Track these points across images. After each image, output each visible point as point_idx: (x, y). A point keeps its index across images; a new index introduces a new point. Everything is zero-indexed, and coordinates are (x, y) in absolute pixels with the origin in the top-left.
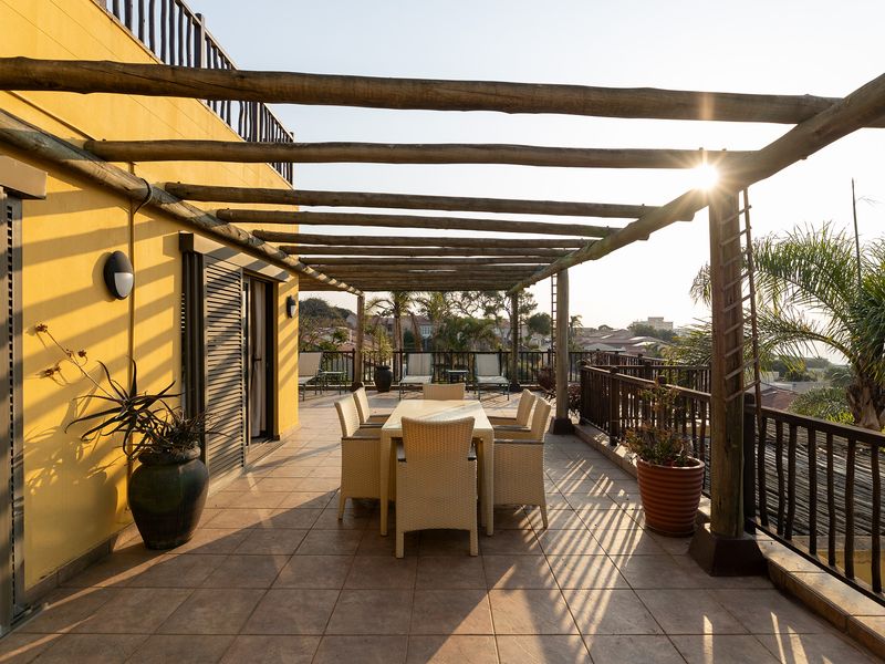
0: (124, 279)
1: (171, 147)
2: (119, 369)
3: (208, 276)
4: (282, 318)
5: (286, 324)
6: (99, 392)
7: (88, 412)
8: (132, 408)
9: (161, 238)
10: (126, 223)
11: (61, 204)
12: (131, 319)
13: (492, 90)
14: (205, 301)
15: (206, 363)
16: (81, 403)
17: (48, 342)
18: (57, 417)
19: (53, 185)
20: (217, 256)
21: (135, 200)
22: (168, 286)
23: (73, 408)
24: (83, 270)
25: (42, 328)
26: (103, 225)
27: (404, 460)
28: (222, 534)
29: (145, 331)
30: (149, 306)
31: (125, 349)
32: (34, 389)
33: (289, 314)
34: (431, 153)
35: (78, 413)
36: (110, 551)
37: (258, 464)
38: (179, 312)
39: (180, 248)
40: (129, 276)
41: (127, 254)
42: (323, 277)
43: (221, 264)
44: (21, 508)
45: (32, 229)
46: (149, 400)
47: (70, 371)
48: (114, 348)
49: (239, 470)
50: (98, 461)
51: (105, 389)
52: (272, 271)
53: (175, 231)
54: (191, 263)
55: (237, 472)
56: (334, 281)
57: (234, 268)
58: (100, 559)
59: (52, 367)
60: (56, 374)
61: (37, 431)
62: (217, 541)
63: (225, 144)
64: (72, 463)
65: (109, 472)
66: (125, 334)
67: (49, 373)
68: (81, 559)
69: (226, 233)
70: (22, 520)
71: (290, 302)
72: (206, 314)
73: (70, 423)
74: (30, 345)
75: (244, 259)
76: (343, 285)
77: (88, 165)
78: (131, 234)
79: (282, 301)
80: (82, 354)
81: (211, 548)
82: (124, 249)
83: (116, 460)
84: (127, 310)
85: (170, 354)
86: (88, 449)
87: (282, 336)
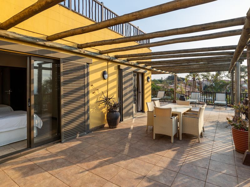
0: (106, 76)
1: (111, 50)
2: (106, 93)
3: (124, 73)
4: (146, 82)
5: (147, 84)
6: (102, 97)
7: (100, 100)
8: (107, 100)
9: (114, 67)
10: (107, 65)
11: (96, 63)
12: (108, 83)
13: (156, 34)
14: (123, 79)
15: (123, 93)
16: (99, 98)
17: (93, 88)
18: (95, 101)
19: (94, 60)
20: (126, 69)
21: (108, 60)
22: (116, 76)
23: (97, 99)
24: (99, 74)
25: (92, 85)
26: (103, 66)
27: (155, 116)
28: (122, 128)
29: (110, 85)
30: (111, 80)
31: (107, 89)
32: (91, 95)
33: (148, 81)
34: (159, 44)
35: (98, 100)
36: (104, 126)
37: (137, 117)
38: (118, 82)
39: (118, 68)
40: (107, 75)
41: (107, 71)
42: (159, 71)
43: (127, 71)
44: (89, 115)
45: (91, 68)
46: (110, 99)
47: (97, 93)
48: (104, 89)
49: (132, 117)
50: (102, 109)
51: (103, 96)
52: (142, 71)
53: (117, 65)
54: (120, 71)
55: (131, 117)
56: (164, 72)
57: (130, 71)
58: (102, 127)
59: (94, 92)
60: (95, 93)
61: (92, 102)
62: (121, 129)
63: (119, 48)
64: (97, 109)
65: (104, 112)
66: (107, 86)
67: (93, 93)
68: (99, 126)
69: (128, 64)
70: (89, 117)
71: (148, 78)
72: (123, 82)
73: (97, 102)
74: (90, 88)
75: (133, 69)
76: (168, 72)
77: (99, 56)
78: (108, 67)
79: (146, 78)
80: (98, 90)
81: (119, 130)
82: (106, 70)
83: (105, 110)
84: (107, 81)
85: (116, 90)
86: (100, 107)
87: (146, 87)
